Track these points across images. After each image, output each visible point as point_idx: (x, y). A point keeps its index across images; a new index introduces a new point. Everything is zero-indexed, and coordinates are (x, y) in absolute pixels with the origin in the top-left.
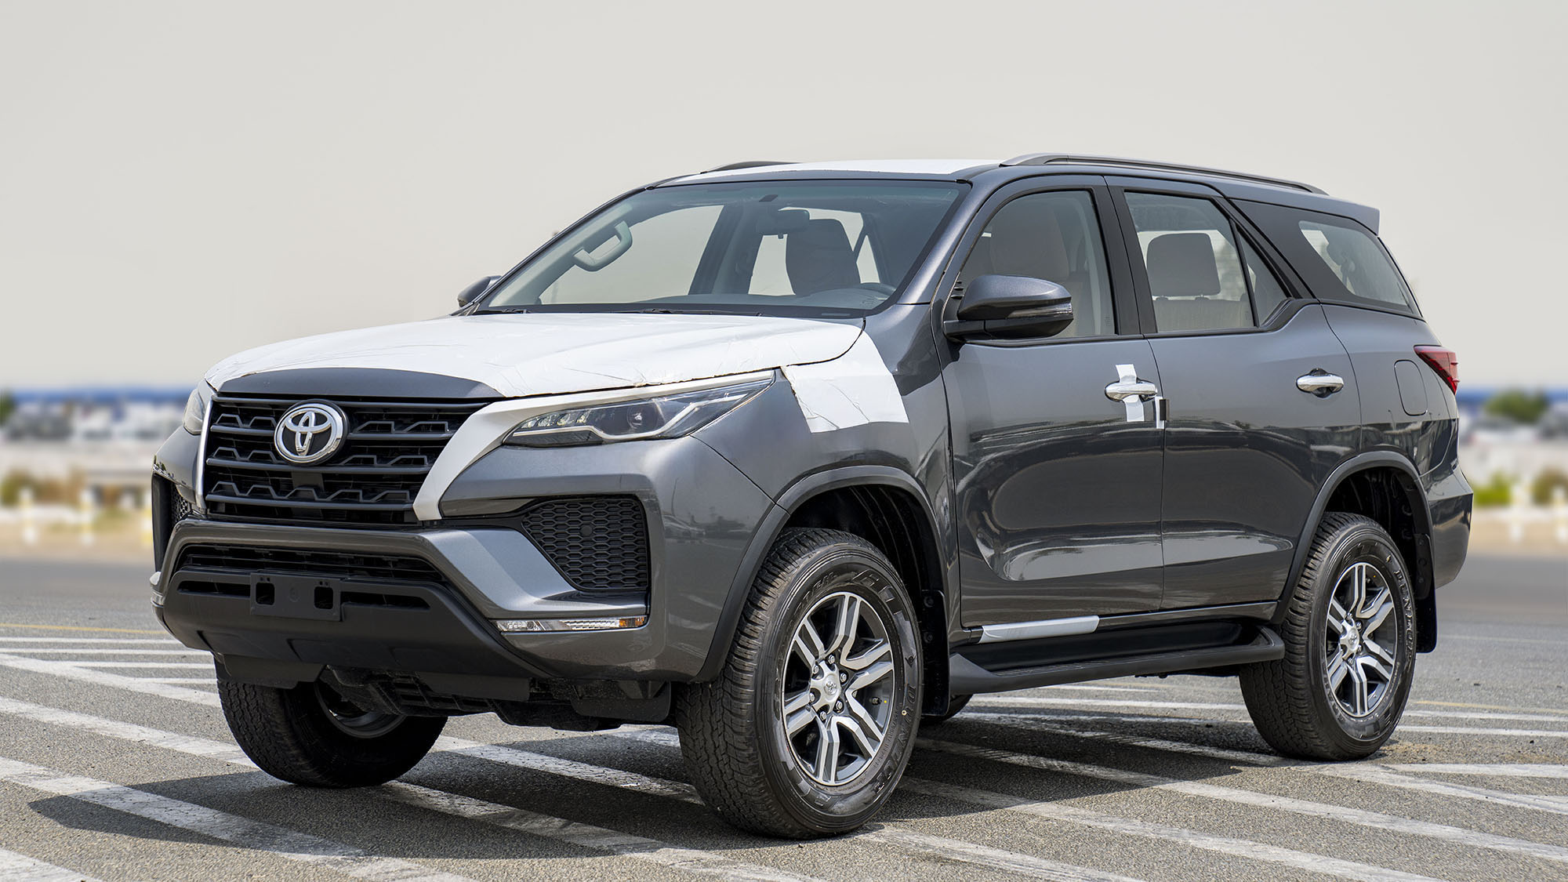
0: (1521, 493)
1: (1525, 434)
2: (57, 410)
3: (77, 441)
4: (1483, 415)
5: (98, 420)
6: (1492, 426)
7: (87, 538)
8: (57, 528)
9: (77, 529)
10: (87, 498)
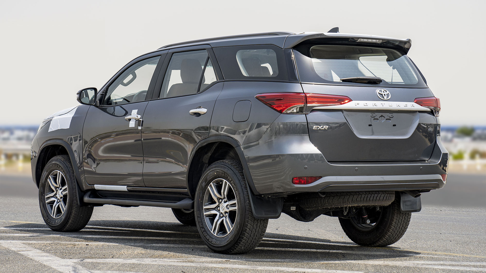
1: (467, 140)
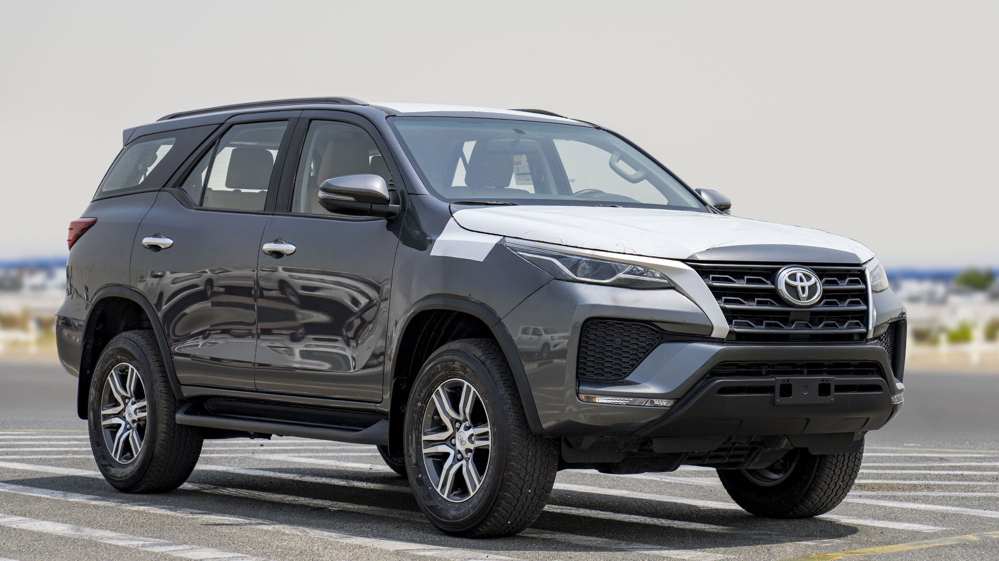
0: (978, 334)
2: (13, 273)
3: (26, 292)
4: (953, 285)
5: (38, 279)
6: (959, 292)
7: (33, 350)
8: (15, 344)
9: (26, 344)
10: (32, 325)
